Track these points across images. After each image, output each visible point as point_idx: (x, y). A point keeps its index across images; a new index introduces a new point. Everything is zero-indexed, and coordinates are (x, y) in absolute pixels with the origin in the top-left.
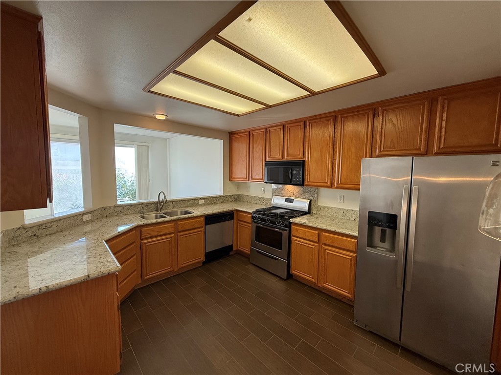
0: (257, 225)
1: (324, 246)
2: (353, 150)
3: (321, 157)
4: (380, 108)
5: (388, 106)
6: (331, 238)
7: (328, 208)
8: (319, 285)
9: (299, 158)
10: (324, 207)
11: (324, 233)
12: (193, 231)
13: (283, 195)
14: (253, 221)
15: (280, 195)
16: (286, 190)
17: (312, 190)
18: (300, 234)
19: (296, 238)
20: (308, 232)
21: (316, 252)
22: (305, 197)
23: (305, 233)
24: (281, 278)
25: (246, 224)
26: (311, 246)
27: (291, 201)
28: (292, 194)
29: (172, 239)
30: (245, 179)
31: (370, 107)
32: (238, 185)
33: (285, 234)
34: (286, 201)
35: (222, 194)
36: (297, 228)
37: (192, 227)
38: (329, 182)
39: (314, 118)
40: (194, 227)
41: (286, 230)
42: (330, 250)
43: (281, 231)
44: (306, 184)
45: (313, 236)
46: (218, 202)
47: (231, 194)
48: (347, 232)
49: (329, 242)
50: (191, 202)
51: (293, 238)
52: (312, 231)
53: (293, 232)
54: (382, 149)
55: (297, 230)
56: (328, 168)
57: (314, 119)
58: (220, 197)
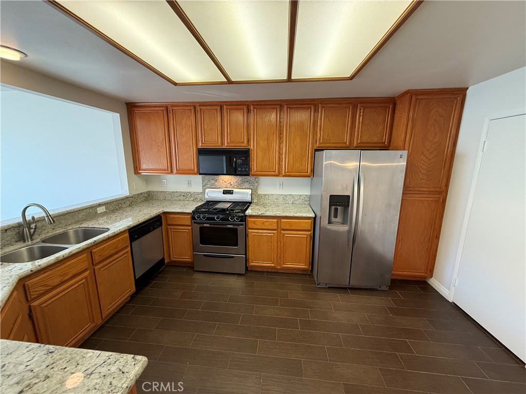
0: (201, 225)
1: (282, 232)
2: (298, 140)
3: (268, 145)
4: (320, 105)
5: (326, 104)
6: (289, 223)
7: (268, 195)
8: (279, 267)
9: (243, 145)
10: (265, 195)
11: (282, 220)
12: (116, 256)
13: (218, 187)
14: (195, 223)
15: (214, 187)
16: (220, 181)
17: (251, 179)
18: (258, 225)
19: (252, 231)
20: (267, 221)
21: (275, 239)
22: (244, 187)
23: (263, 223)
24: (239, 275)
25: (182, 227)
26: (269, 235)
27: (230, 192)
28: (229, 185)
29: (87, 280)
30: (165, 170)
31: (313, 103)
32: (147, 179)
33: (241, 228)
34: (224, 193)
35: (128, 194)
36: (255, 220)
37: (114, 251)
38: (277, 170)
39: (258, 103)
40: (117, 250)
41: (242, 225)
42: (288, 234)
43: (235, 227)
44: (253, 173)
45: (272, 224)
46: (124, 206)
47: (140, 192)
48: (304, 215)
49: (287, 227)
50: (83, 213)
51: (250, 230)
52: (271, 220)
53: (250, 225)
54: (321, 142)
55: (254, 222)
56: (276, 157)
57: (258, 105)
58: (127, 198)
